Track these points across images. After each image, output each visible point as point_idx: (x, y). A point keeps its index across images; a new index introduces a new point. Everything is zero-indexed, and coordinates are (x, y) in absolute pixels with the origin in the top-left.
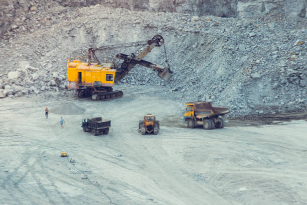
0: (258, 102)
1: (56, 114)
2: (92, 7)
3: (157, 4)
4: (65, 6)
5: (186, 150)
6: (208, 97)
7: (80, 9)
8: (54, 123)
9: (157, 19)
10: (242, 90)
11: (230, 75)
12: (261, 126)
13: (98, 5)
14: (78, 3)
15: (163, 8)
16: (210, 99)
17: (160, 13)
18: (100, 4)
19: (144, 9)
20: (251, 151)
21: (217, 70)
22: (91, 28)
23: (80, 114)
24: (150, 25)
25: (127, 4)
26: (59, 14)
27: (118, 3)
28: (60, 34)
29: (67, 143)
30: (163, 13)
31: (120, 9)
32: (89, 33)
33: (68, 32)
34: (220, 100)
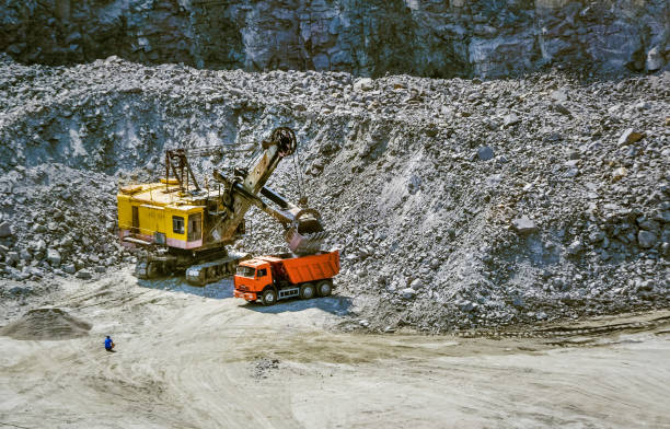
0: (531, 292)
1: (17, 338)
2: (98, 63)
3: (266, 50)
4: (30, 63)
5: (352, 420)
6: (403, 281)
7: (67, 70)
8: (13, 363)
9: (265, 89)
10: (489, 263)
11: (458, 225)
12: (543, 352)
13: (114, 57)
14: (63, 54)
15: (279, 61)
16: (408, 286)
17: (272, 73)
18: (119, 56)
19: (231, 64)
20: (520, 415)
21: (424, 213)
22: (100, 116)
23: (77, 336)
24: (250, 105)
25: (188, 52)
26: (14, 84)
27: (165, 51)
28: (20, 136)
29: (47, 412)
30: (281, 73)
31: (171, 67)
32: (93, 131)
33: (41, 129)
34: (434, 289)
